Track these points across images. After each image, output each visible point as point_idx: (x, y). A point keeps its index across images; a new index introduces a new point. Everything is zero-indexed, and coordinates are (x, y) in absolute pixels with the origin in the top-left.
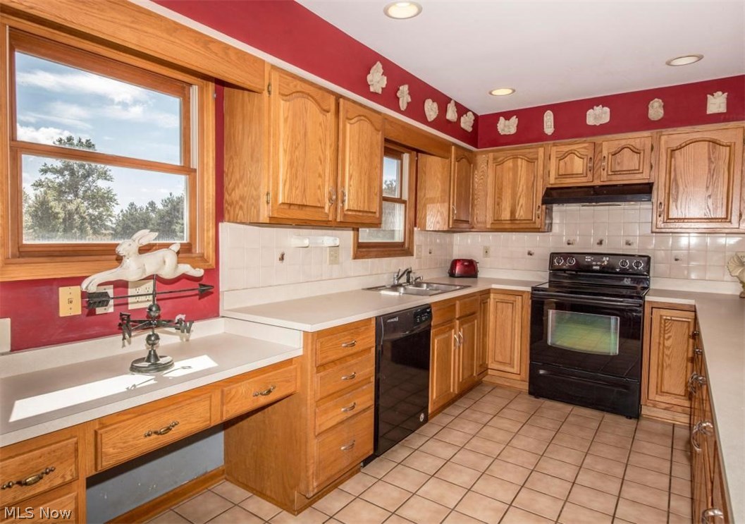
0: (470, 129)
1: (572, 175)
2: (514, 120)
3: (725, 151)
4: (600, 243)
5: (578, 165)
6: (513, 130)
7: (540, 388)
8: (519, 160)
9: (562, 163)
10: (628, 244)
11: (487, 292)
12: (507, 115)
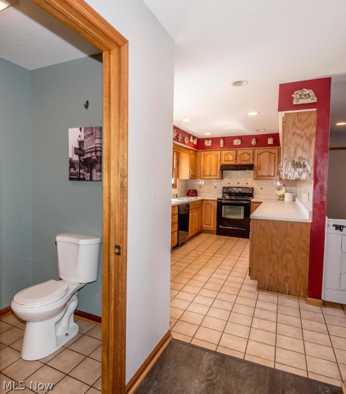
0: (196, 144)
1: (229, 161)
2: (210, 141)
3: (273, 155)
4: (238, 183)
5: (231, 158)
6: (210, 145)
7: (220, 232)
8: (212, 155)
9: (226, 157)
10: (247, 184)
11: (202, 201)
12: (208, 139)
